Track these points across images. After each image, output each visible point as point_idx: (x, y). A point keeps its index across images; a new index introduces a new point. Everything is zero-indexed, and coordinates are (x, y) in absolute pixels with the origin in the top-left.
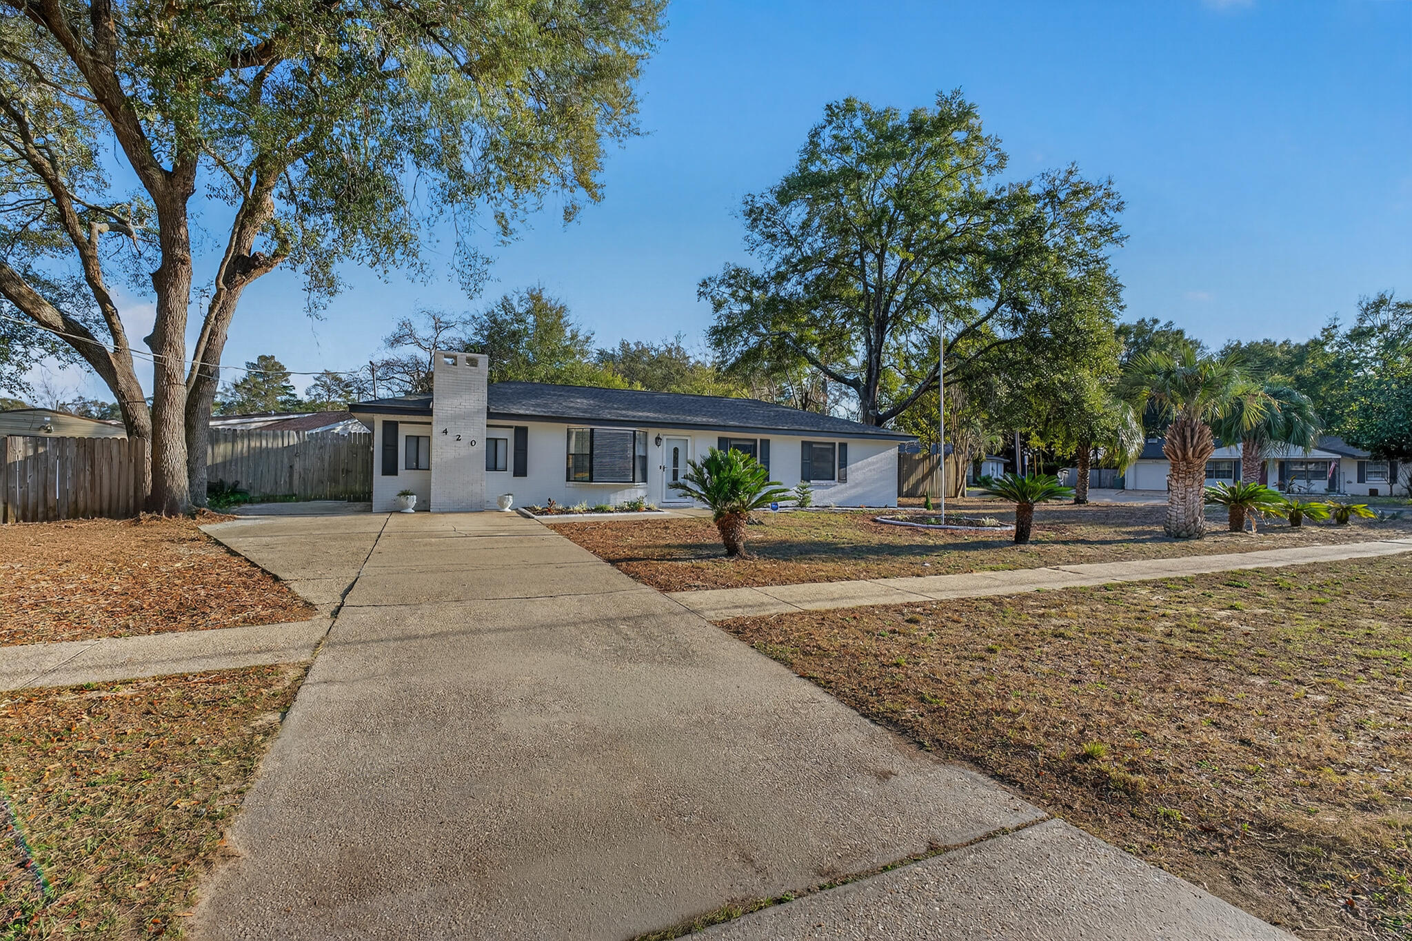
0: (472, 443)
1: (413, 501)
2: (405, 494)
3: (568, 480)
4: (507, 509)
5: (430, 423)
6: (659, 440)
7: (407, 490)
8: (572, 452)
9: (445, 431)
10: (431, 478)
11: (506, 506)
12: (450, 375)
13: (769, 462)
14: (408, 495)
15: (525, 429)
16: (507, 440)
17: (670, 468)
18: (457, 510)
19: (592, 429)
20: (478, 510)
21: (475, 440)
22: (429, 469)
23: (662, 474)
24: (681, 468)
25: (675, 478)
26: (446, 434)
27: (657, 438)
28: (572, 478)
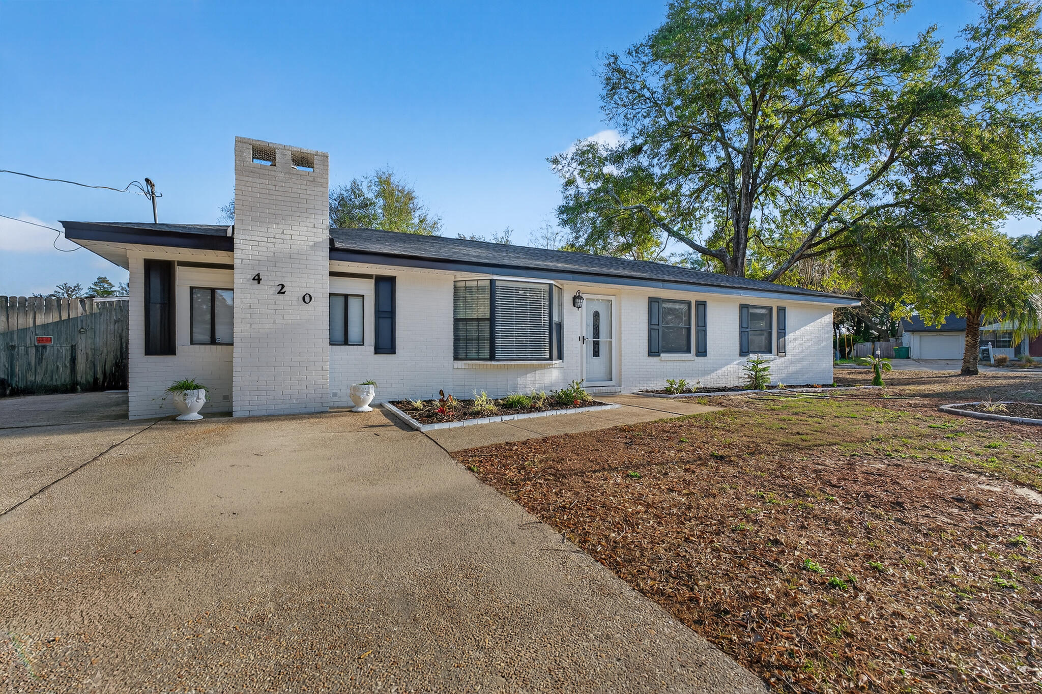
0: (306, 299)
1: (199, 399)
2: (185, 387)
3: (456, 358)
4: (366, 408)
5: (231, 267)
6: (577, 300)
7: (189, 381)
8: (461, 316)
9: (258, 279)
10: (234, 360)
11: (364, 402)
12: (264, 181)
13: (705, 331)
14: (189, 389)
15: (392, 280)
16: (363, 296)
17: (591, 339)
18: (281, 413)
19: (491, 280)
20: (317, 410)
21: (310, 296)
22: (232, 345)
23: (582, 347)
24: (603, 339)
25: (596, 353)
26: (259, 283)
27: (575, 298)
28: (462, 355)
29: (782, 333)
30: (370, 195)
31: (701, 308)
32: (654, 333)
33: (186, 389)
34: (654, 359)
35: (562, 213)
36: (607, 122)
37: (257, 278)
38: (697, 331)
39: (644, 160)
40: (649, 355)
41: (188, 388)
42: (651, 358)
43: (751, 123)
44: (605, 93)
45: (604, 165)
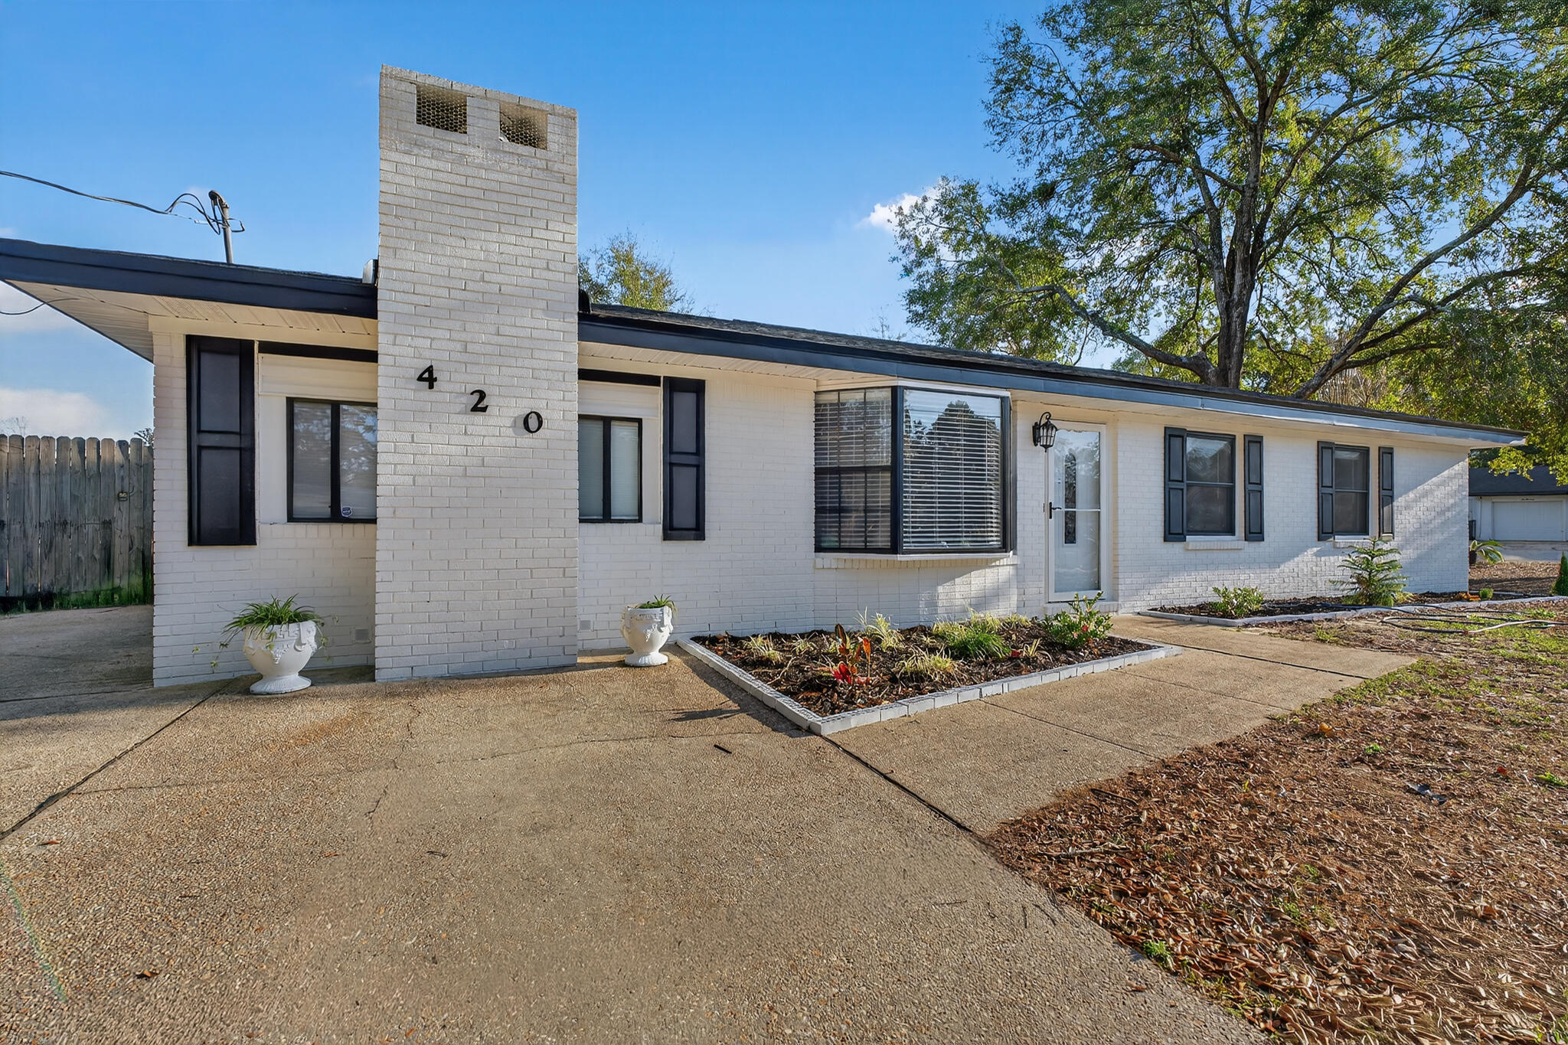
0: (531, 422)
1: (300, 645)
2: (268, 617)
3: (819, 549)
4: (656, 656)
5: (371, 356)
6: (1043, 432)
7: (281, 604)
8: (829, 462)
9: (428, 378)
10: (379, 556)
11: (651, 644)
12: (441, 165)
13: (1261, 492)
14: (279, 623)
15: (697, 387)
16: (639, 421)
17: (1061, 508)
18: (478, 669)
19: (894, 390)
20: (555, 662)
21: (539, 416)
22: (374, 521)
23: (1047, 525)
24: (1082, 509)
25: (1070, 536)
26: (431, 387)
27: (1036, 428)
28: (831, 540)
29: (1387, 496)
30: (602, 280)
31: (1254, 448)
32: (1175, 498)
33: (272, 623)
34: (1177, 547)
35: (912, 302)
36: (996, 145)
37: (426, 375)
38: (1247, 494)
39: (1057, 208)
40: (1166, 540)
41: (277, 620)
42: (1169, 545)
43: (1256, 135)
44: (991, 97)
45: (988, 219)
